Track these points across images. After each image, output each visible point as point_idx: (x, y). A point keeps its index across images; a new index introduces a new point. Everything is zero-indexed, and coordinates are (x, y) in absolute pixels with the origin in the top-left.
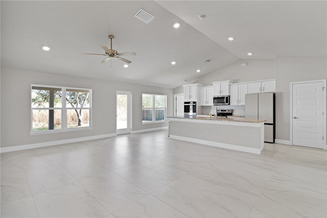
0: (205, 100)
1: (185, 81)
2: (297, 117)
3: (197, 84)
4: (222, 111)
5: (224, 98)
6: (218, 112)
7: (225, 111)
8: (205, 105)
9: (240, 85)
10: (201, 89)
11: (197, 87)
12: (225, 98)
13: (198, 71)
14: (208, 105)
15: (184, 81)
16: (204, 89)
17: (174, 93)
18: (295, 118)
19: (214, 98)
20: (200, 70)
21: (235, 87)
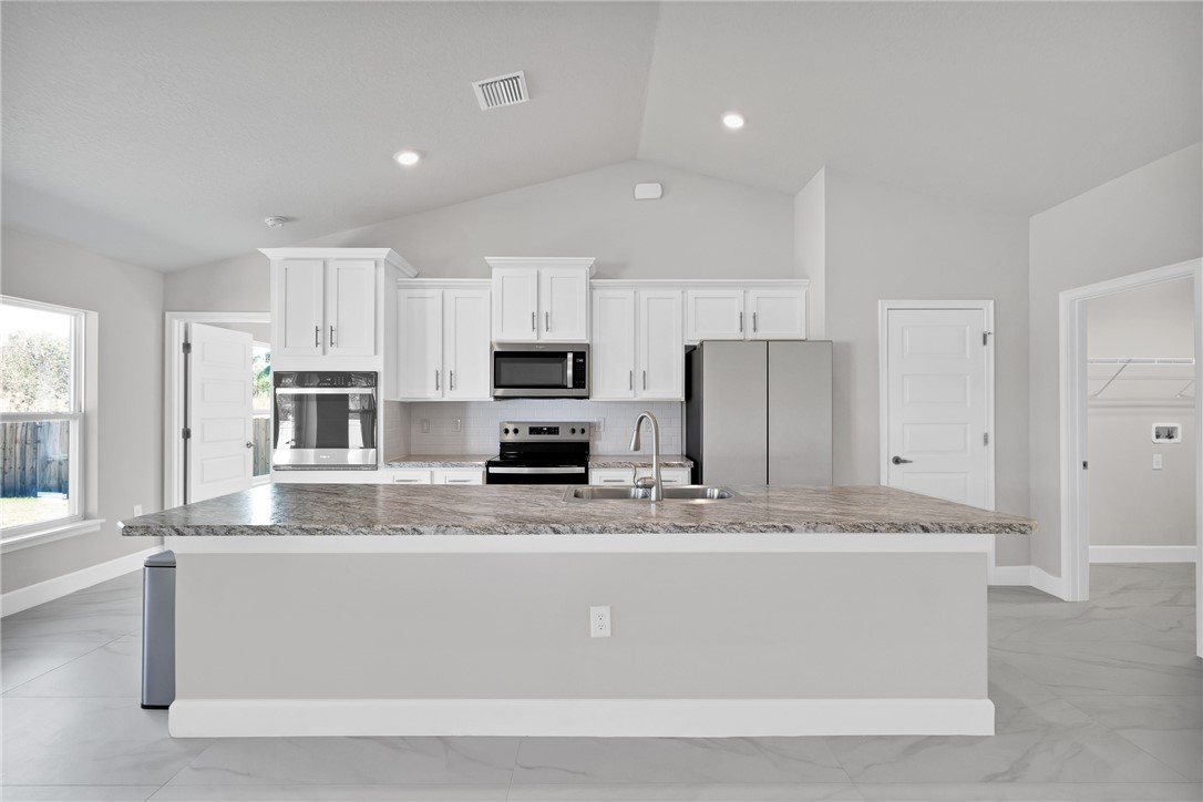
0: (433, 364)
1: (283, 220)
2: (902, 458)
3: (382, 252)
4: (534, 431)
5: (564, 355)
6: (511, 438)
7: (553, 430)
8: (433, 395)
9: (644, 294)
10: (404, 293)
11: (382, 271)
12: (570, 356)
13: (408, 159)
14: (449, 396)
15: (269, 221)
16: (429, 293)
17: (166, 306)
18: (897, 461)
19: (497, 355)
20: (423, 155)
21: (618, 298)
